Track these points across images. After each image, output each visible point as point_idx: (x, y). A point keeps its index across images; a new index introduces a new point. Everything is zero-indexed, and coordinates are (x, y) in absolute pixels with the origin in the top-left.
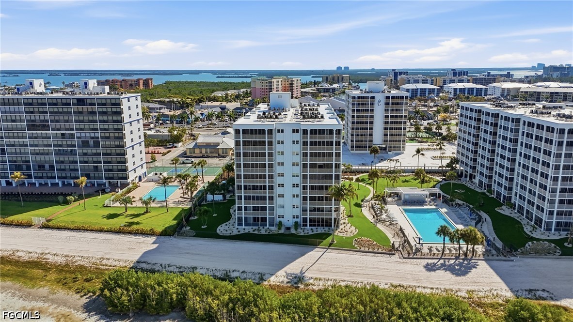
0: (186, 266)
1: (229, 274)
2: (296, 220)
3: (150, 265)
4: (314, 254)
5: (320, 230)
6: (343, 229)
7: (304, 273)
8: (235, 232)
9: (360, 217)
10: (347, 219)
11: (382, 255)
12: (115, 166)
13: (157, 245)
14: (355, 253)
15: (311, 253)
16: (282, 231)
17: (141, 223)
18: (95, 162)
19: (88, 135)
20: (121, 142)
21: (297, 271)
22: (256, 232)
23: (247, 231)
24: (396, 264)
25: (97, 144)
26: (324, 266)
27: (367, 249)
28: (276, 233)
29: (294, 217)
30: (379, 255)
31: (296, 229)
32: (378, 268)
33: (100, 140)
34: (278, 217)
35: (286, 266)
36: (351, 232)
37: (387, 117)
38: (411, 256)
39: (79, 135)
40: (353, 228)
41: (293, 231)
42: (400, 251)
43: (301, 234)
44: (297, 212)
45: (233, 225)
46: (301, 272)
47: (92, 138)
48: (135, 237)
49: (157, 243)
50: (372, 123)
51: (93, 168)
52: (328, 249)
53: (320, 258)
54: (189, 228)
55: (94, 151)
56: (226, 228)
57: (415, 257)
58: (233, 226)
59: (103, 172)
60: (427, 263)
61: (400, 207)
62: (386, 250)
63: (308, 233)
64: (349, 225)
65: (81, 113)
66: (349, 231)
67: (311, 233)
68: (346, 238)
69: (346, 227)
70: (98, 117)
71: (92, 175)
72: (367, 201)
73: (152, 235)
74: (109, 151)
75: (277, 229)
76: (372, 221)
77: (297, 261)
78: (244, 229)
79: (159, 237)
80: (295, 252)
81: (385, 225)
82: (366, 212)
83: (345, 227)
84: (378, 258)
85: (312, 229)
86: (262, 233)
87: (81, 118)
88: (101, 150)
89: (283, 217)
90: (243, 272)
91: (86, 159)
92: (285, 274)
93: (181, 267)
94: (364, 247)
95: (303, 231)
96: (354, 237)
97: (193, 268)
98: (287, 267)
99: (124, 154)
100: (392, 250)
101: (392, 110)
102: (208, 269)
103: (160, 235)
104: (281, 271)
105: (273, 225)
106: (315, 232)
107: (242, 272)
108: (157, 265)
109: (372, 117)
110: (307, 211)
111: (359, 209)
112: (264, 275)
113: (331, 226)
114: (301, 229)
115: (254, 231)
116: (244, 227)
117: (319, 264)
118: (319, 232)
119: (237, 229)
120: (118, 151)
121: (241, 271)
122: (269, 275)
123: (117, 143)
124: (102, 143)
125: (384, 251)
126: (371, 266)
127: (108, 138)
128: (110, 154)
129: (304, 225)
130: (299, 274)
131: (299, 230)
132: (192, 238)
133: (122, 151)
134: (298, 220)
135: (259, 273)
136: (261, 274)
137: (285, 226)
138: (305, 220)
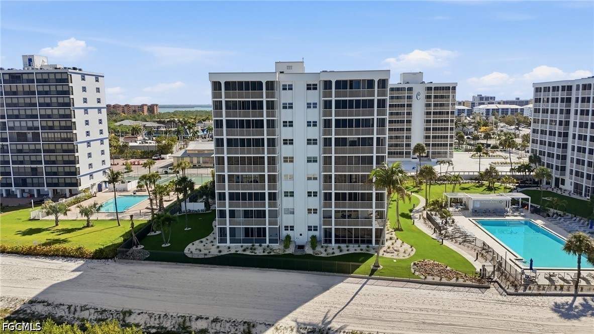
0: (113, 309)
1: (188, 324)
2: (313, 233)
3: (50, 308)
4: (347, 287)
5: (353, 249)
6: (391, 246)
7: (330, 322)
8: (214, 252)
9: (413, 231)
10: (394, 233)
11: (467, 289)
12: (61, 168)
13: (78, 273)
14: (418, 285)
15: (341, 285)
16: (291, 250)
17: (69, 241)
18: (32, 162)
19: (24, 124)
20: (68, 134)
21: (317, 320)
22: (248, 253)
23: (233, 251)
24: (498, 306)
25: (36, 137)
26: (365, 308)
27: (437, 279)
28: (281, 253)
29: (310, 228)
30: (461, 289)
31: (314, 247)
32: (467, 313)
33: (40, 131)
34: (284, 228)
35: (295, 309)
36: (405, 252)
37: (428, 113)
38: (521, 291)
39: (11, 124)
40: (406, 246)
41: (308, 250)
42: (497, 282)
43: (322, 255)
44: (315, 220)
45: (212, 242)
46: (323, 321)
47: (29, 129)
48: (51, 261)
49: (80, 271)
50: (409, 122)
51: (30, 171)
52: (368, 279)
53: (357, 293)
54: (143, 247)
55: (32, 147)
56: (201, 246)
57: (528, 291)
58: (212, 244)
59: (45, 177)
60: (556, 303)
61: (471, 219)
62: (471, 280)
63: (333, 253)
64: (399, 242)
65: (15, 93)
66: (402, 250)
67: (337, 253)
68: (399, 261)
69: (395, 245)
70: (37, 99)
71: (29, 181)
72: (417, 212)
73: (79, 258)
74: (52, 147)
75: (282, 247)
76: (434, 236)
77: (316, 299)
78: (229, 248)
79: (90, 260)
80: (312, 284)
81: (456, 242)
82: (421, 225)
83: (393, 244)
84: (462, 293)
85: (339, 247)
86: (258, 254)
87: (15, 101)
88: (41, 145)
89: (292, 228)
90: (216, 320)
91: (21, 158)
92: (294, 324)
93: (105, 311)
94: (432, 275)
95: (326, 250)
96: (411, 259)
97: (124, 313)
98: (298, 310)
99: (73, 150)
100: (482, 281)
101: (435, 105)
102: (151, 316)
103: (93, 258)
104: (287, 318)
105: (275, 241)
106: (345, 252)
107: (213, 321)
108: (62, 307)
109: (409, 114)
110: (331, 218)
111: (408, 221)
112: (254, 326)
113: (370, 242)
114: (322, 247)
115: (244, 250)
116: (228, 244)
117: (357, 305)
118: (352, 251)
119: (218, 247)
120: (65, 147)
121: (211, 319)
122: (263, 326)
123: (64, 135)
124: (43, 134)
125: (468, 282)
126: (452, 309)
127: (51, 128)
128: (53, 151)
129: (326, 242)
130: (320, 325)
131: (319, 249)
132: (143, 262)
133: (71, 147)
134: (317, 233)
135: (245, 323)
136: (249, 324)
137: (295, 242)
138: (327, 233)
